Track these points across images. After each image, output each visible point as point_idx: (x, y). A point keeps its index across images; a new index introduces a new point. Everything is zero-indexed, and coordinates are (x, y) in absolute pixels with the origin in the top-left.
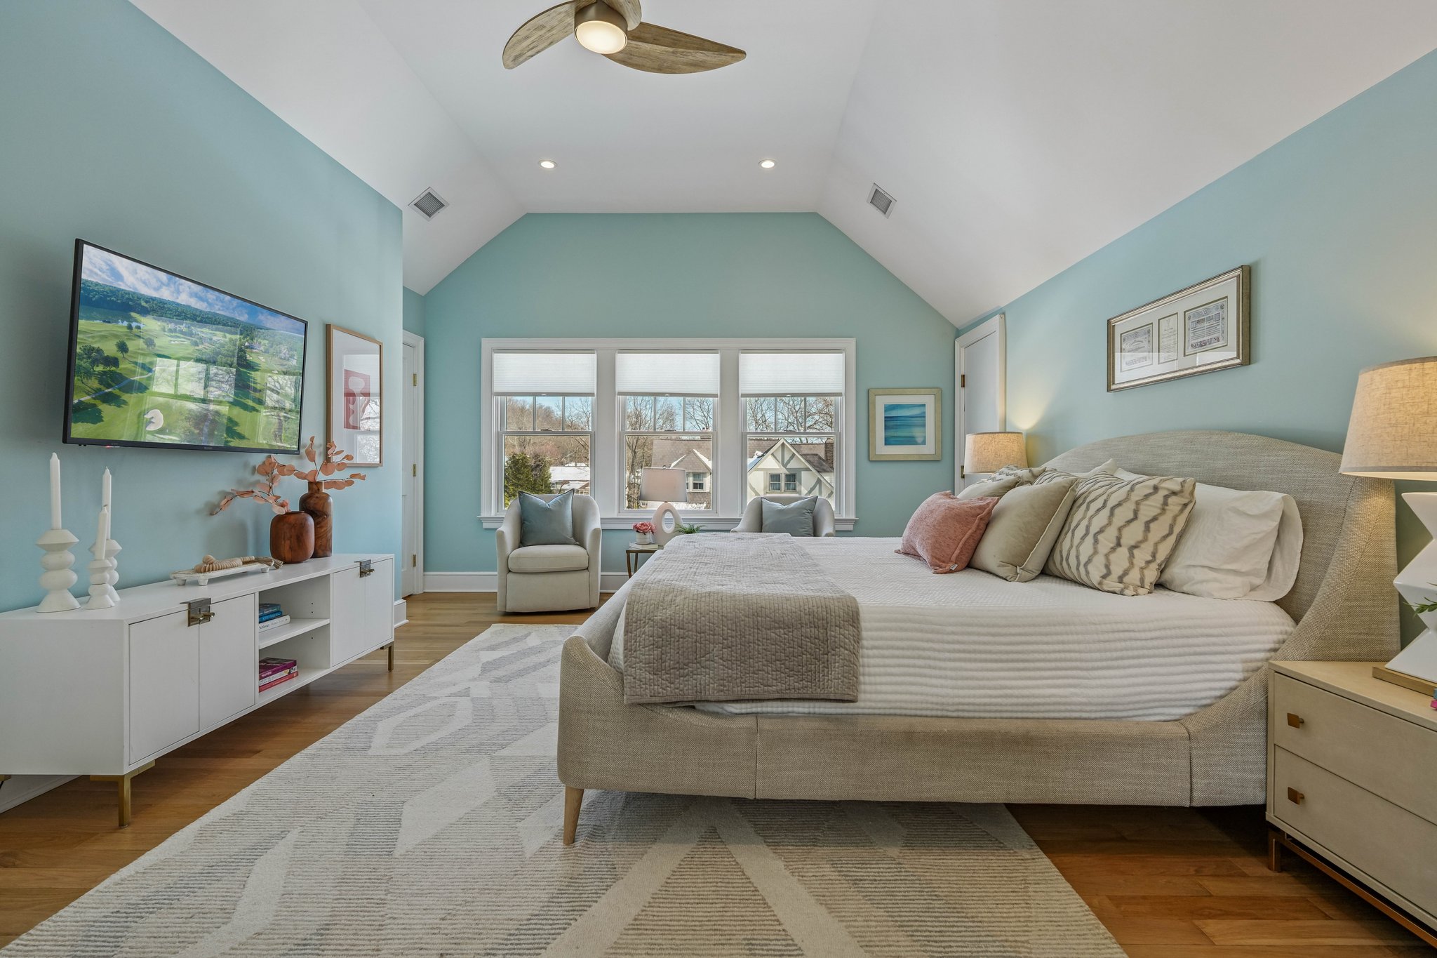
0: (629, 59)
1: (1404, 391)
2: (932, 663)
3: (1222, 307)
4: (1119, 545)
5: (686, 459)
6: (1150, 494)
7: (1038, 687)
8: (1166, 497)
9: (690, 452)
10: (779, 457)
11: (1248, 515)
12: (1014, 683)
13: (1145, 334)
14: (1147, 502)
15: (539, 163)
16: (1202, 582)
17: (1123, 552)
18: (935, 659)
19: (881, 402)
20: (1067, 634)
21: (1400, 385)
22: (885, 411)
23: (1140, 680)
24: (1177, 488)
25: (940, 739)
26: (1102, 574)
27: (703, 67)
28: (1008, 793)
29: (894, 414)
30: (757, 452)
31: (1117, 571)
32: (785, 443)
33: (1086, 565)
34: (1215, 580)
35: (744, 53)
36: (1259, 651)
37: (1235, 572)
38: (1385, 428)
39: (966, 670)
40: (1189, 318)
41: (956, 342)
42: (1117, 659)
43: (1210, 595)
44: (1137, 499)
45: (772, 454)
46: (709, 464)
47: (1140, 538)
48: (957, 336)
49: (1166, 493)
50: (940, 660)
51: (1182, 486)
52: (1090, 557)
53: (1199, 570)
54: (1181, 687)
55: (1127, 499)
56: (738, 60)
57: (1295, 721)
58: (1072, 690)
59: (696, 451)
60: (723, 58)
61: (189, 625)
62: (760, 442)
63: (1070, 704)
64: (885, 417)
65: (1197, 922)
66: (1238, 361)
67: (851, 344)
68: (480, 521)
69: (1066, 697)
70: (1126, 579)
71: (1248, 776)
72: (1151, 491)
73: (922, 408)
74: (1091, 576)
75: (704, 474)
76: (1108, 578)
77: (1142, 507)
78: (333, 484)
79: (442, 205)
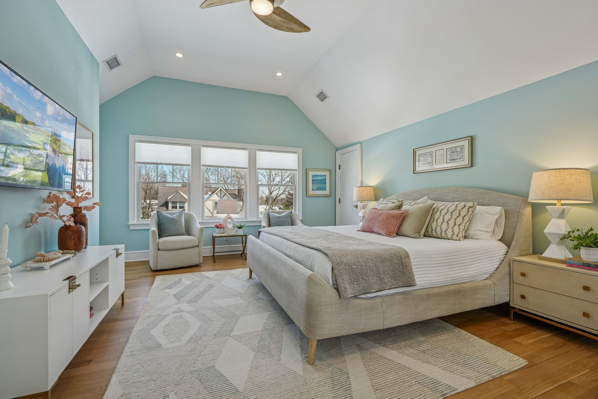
0: (265, 19)
1: (555, 178)
2: (429, 269)
3: (462, 148)
4: (455, 224)
5: (176, 195)
6: (463, 208)
7: (456, 273)
8: (468, 209)
9: (177, 192)
10: (219, 195)
11: (491, 214)
12: (450, 273)
13: (430, 155)
14: (462, 210)
15: (175, 54)
16: (479, 235)
17: (457, 226)
18: (430, 267)
19: (311, 174)
20: (461, 254)
21: (553, 176)
22: (312, 177)
23: (479, 267)
24: (472, 206)
25: (437, 295)
26: (451, 234)
27: (293, 31)
28: (454, 310)
29: (315, 178)
30: (209, 193)
31: (456, 233)
32: (222, 189)
33: (445, 232)
34: (483, 234)
35: (310, 29)
36: (502, 255)
37: (487, 232)
38: (550, 188)
39: (438, 270)
40: (449, 151)
41: (336, 153)
42: (473, 261)
43: (483, 239)
44: (459, 209)
45: (216, 194)
46: (186, 197)
47: (461, 222)
48: (337, 151)
49: (468, 207)
50: (431, 267)
51: (473, 205)
52: (447, 229)
53: (478, 231)
54: (487, 268)
55: (456, 209)
56: (306, 31)
57: (523, 275)
58: (465, 273)
59: (180, 192)
60: (302, 29)
61: (69, 292)
62: (210, 188)
63: (463, 278)
64: (312, 180)
65: (514, 339)
66: (469, 166)
67: (300, 150)
68: (128, 226)
69: (463, 275)
70: (459, 236)
71: (506, 293)
72: (463, 207)
73: (325, 176)
74: (448, 235)
75: (184, 202)
76: (454, 235)
77: (461, 212)
78: (87, 208)
79: (119, 64)
